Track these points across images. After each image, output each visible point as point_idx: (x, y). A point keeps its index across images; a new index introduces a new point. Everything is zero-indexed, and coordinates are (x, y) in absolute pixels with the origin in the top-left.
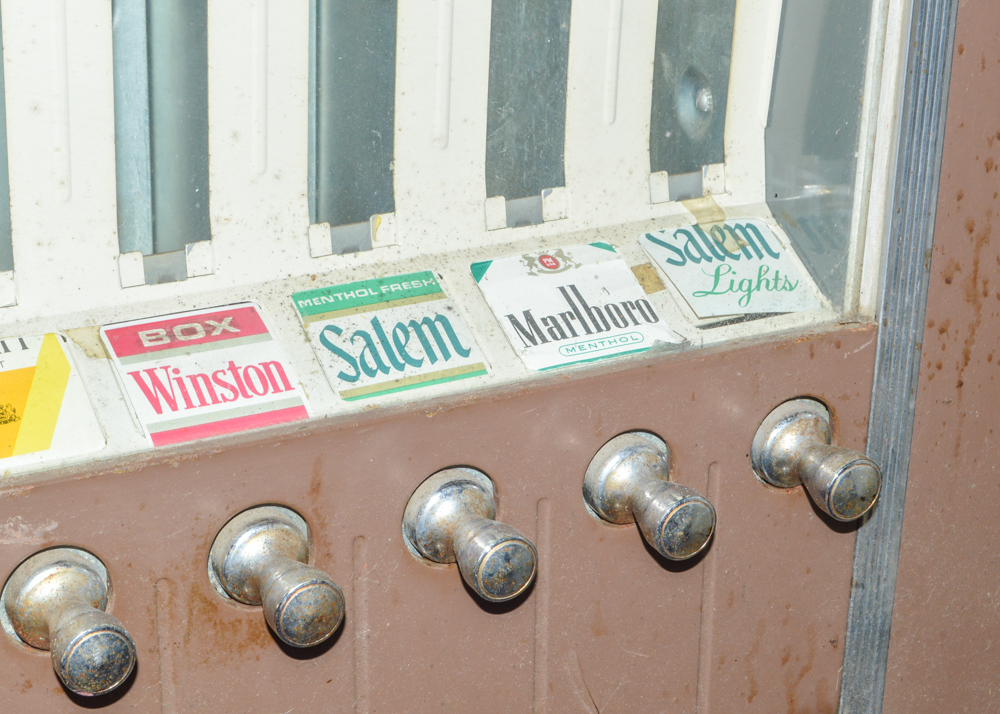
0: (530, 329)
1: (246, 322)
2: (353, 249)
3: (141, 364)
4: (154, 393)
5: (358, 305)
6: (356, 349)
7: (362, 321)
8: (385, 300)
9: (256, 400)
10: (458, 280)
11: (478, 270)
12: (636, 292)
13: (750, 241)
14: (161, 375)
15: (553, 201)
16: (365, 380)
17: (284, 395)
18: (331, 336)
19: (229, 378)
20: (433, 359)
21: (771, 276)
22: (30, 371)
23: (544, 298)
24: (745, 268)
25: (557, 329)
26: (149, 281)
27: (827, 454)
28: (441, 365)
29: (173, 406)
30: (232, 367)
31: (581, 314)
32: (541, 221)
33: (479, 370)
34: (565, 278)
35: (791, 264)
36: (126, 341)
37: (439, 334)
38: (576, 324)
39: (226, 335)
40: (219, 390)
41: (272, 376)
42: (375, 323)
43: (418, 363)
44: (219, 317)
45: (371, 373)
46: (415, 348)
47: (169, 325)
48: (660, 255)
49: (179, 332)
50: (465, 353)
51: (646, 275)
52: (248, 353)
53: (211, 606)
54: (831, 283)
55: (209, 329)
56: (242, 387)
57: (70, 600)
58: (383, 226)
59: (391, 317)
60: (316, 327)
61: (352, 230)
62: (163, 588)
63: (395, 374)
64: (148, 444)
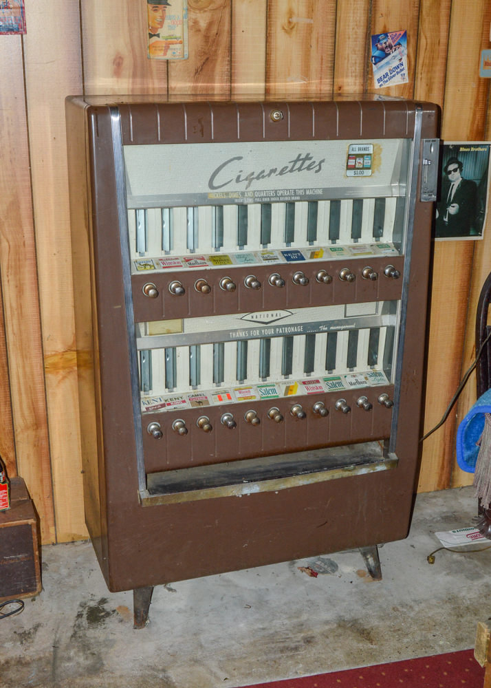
0: (351, 384)
1: (318, 381)
2: (330, 374)
3: (306, 385)
4: (307, 389)
5: (331, 380)
6: (330, 385)
7: (331, 382)
8: (334, 380)
9: (319, 390)
10: (342, 378)
11: (345, 377)
12: (365, 380)
13: (380, 374)
14: (308, 387)
15: (355, 369)
16: (331, 389)
17: (322, 390)
18: (327, 384)
21: (382, 379)
22: (294, 386)
23: (353, 380)
24: (379, 378)
25: (354, 384)
26: (306, 376)
27: (387, 401)
28: (340, 387)
29: (309, 390)
30: (316, 386)
31: (357, 382)
32: (353, 371)
33: (345, 388)
34: (356, 378)
35: (385, 378)
36: (304, 383)
37: (340, 384)
38: (357, 384)
39: (315, 383)
40: (315, 389)
41: (320, 387)
43: (337, 387)
44: (315, 381)
46: (337, 385)
48: (368, 376)
49: (310, 382)
50: (343, 386)
51: (366, 378)
52: (318, 385)
53: (313, 412)
54: (389, 380)
55: (313, 382)
56: (317, 389)
57: (298, 410)
58: (334, 371)
59: (334, 382)
60: (326, 382)
61: (330, 371)
62: (308, 410)
63: (335, 388)
64: (307, 394)
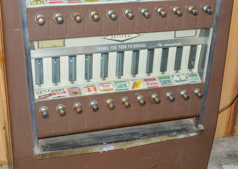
0: (176, 81)
1: (154, 79)
2: (163, 74)
3: (147, 82)
4: (148, 84)
5: (163, 78)
6: (163, 82)
7: (163, 80)
8: (165, 78)
9: (155, 85)
10: (171, 77)
11: (173, 76)
12: (185, 79)
13: (195, 75)
14: (148, 83)
15: (179, 71)
16: (163, 84)
17: (157, 85)
18: (161, 81)
19: (153, 84)
20: (169, 83)
21: (197, 78)
22: (139, 82)
23: (178, 79)
24: (195, 77)
25: (179, 81)
26: (147, 76)
27: (199, 93)
28: (169, 84)
29: (149, 85)
30: (153, 83)
32: (178, 72)
33: (172, 84)
34: (180, 77)
35: (199, 77)
36: (146, 80)
37: (169, 81)
38: (180, 81)
39: (153, 80)
40: (152, 84)
41: (156, 84)
42: (164, 80)
43: (167, 83)
44: (153, 79)
45: (164, 84)
46: (167, 82)
47: (149, 79)
48: (188, 76)
49: (150, 80)
50: (171, 83)
51: (186, 78)
52: (155, 82)
53: (150, 100)
54: (202, 79)
55: (152, 80)
56: (154, 84)
57: (141, 99)
58: (166, 72)
59: (166, 80)
60: (160, 80)
61: (163, 72)
62: (147, 99)
63: (166, 84)
64: (147, 88)
